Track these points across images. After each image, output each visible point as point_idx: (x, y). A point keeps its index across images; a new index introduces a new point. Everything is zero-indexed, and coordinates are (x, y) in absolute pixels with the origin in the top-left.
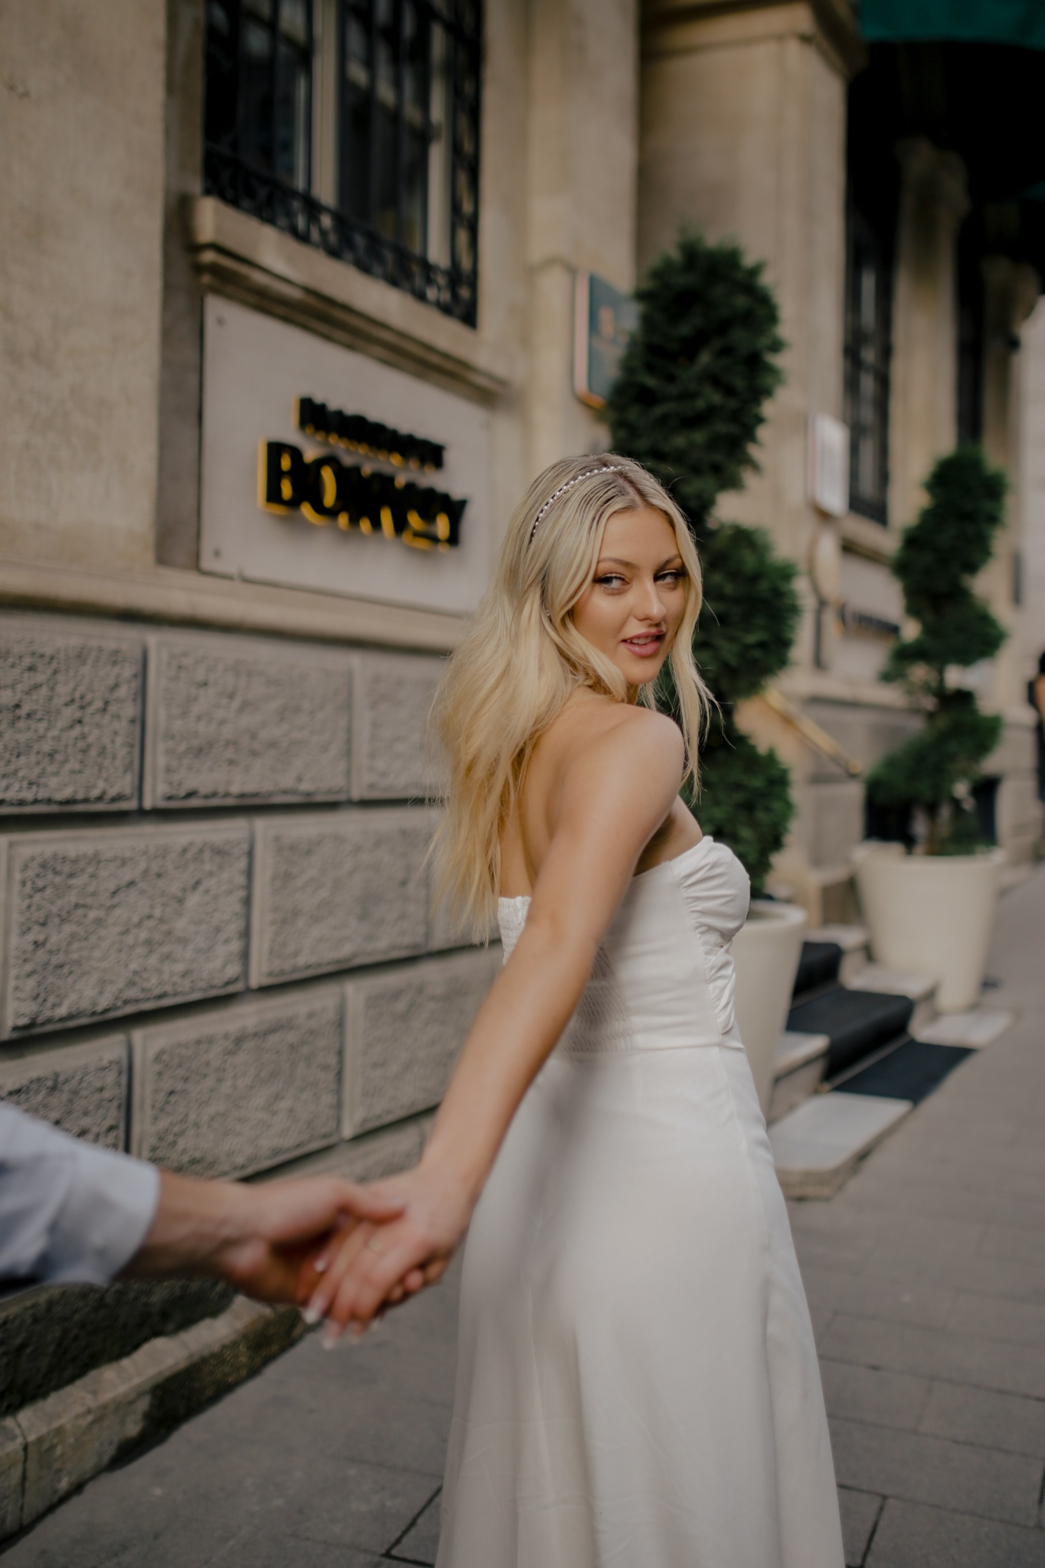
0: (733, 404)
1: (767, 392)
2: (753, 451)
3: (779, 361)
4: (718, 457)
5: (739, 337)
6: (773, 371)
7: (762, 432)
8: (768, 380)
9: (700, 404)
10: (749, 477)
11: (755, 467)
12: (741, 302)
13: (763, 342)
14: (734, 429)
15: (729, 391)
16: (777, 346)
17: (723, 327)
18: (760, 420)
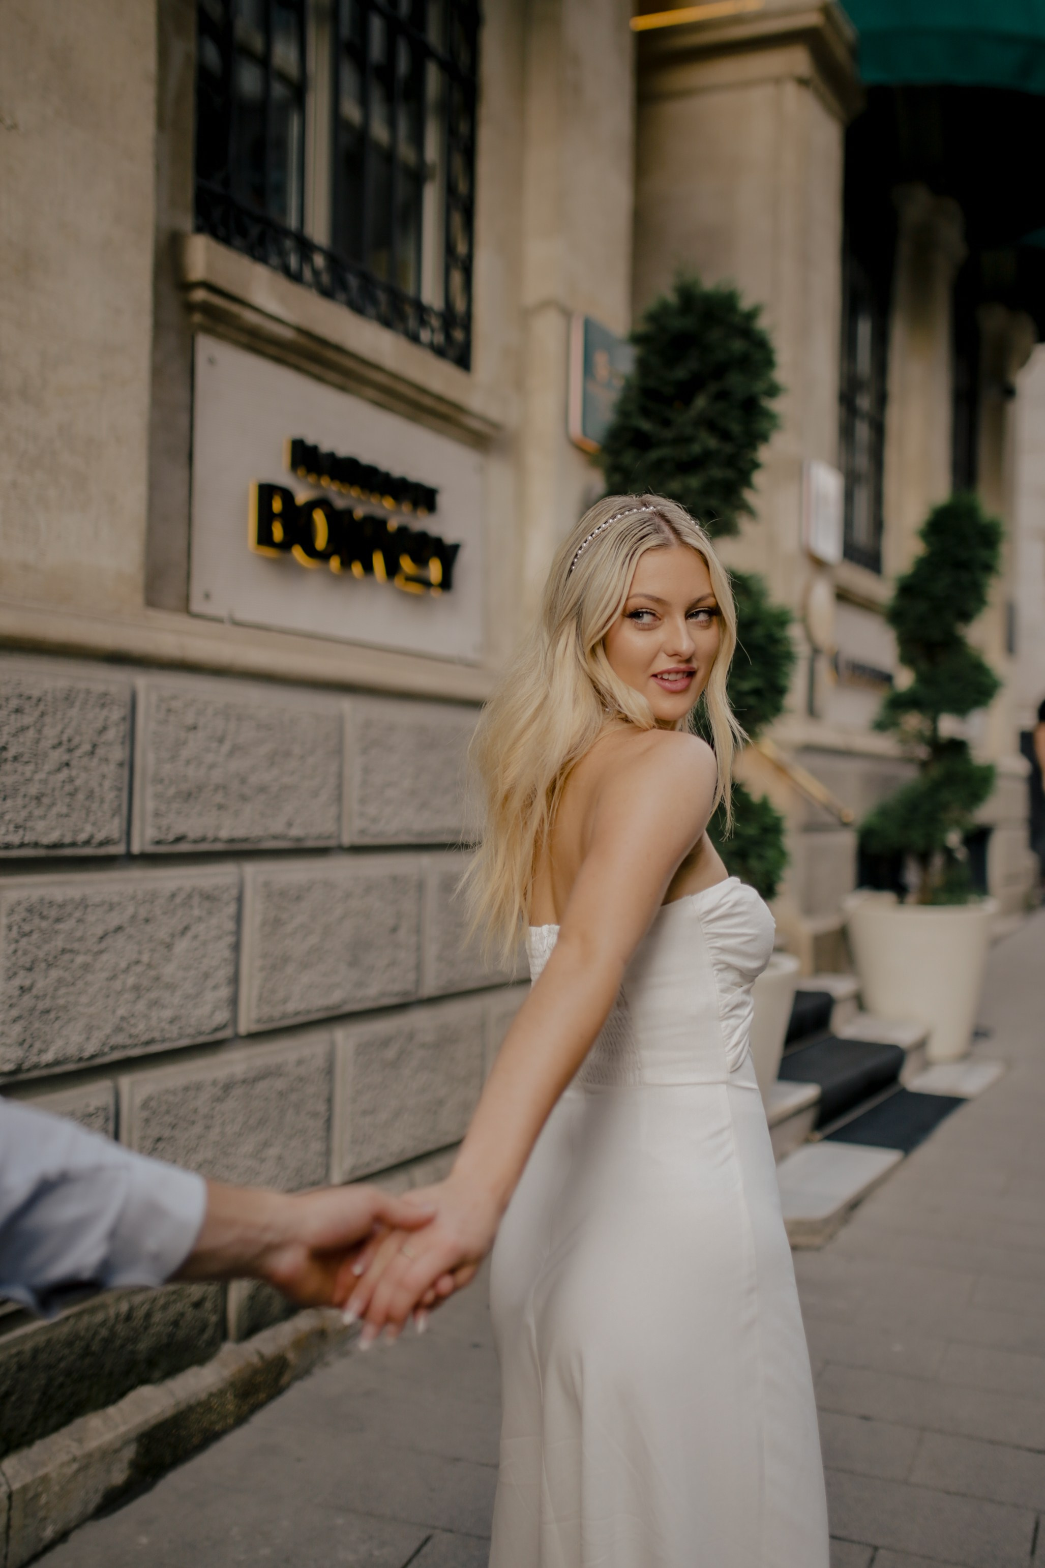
0: (728, 448)
1: (764, 437)
2: (749, 496)
3: (776, 405)
4: (714, 502)
5: (735, 381)
6: (770, 416)
7: (759, 478)
8: (764, 425)
9: (696, 448)
10: (744, 524)
11: (750, 512)
12: (738, 345)
13: (759, 386)
14: (730, 474)
15: (725, 436)
16: (773, 391)
17: (720, 371)
18: (756, 465)
